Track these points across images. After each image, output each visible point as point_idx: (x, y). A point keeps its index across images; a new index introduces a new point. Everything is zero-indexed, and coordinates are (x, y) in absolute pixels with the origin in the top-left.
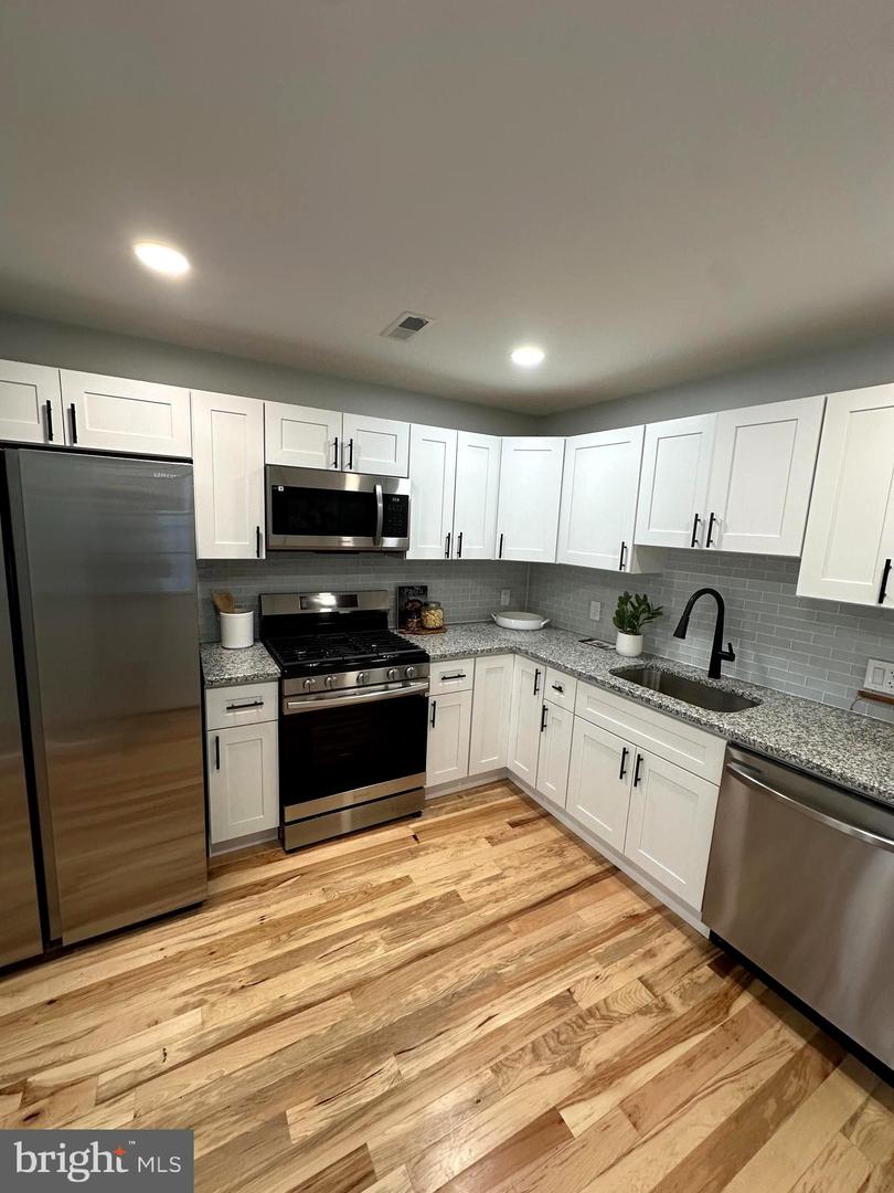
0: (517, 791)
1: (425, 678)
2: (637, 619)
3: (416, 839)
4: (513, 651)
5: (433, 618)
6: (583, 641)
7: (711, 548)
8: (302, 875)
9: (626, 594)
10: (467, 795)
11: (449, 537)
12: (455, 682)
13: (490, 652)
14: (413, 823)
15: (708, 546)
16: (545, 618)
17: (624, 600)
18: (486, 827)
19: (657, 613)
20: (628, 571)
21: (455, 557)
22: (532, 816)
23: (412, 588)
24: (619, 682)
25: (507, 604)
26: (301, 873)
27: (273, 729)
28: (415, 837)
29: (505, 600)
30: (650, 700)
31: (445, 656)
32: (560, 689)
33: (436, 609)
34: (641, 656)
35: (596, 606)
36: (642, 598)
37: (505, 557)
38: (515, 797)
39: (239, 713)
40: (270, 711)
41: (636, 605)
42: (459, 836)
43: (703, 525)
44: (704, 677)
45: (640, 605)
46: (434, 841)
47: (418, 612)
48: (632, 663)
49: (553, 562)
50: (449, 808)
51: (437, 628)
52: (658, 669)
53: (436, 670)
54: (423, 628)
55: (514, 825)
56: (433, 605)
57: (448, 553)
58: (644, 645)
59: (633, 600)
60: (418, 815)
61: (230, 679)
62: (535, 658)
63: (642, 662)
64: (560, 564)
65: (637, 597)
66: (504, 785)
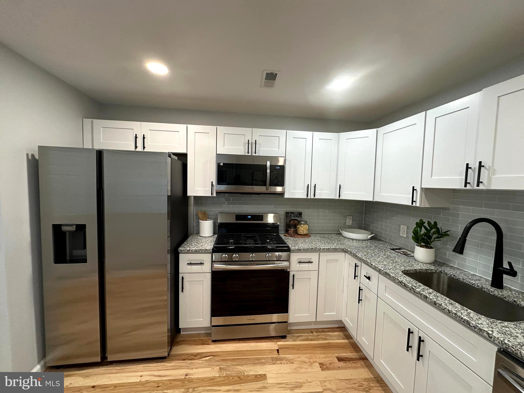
0: (348, 336)
1: (288, 260)
2: (430, 237)
3: (278, 352)
4: (345, 251)
5: (303, 229)
6: (393, 249)
7: (481, 187)
8: (214, 356)
9: (421, 220)
10: (317, 332)
11: (308, 187)
12: (307, 265)
13: (328, 250)
14: (279, 341)
15: (478, 185)
16: (372, 234)
17: (420, 225)
18: (322, 356)
19: (445, 234)
20: (418, 205)
21: (312, 197)
22: (354, 357)
23: (293, 213)
24: (406, 280)
25: (351, 224)
26: (213, 355)
27: (209, 276)
28: (278, 350)
29: (349, 222)
30: (427, 297)
31: (300, 250)
32: (369, 278)
33: (304, 224)
34: (435, 263)
35: (403, 228)
36: (433, 223)
37: (342, 197)
38: (346, 341)
39: (194, 267)
40: (207, 268)
41: (429, 228)
42: (303, 357)
43: (474, 171)
44: (487, 287)
45: (431, 229)
46: (287, 356)
47: (295, 226)
48: (424, 267)
49: (372, 200)
50: (303, 338)
51: (305, 235)
52: (446, 274)
53: (295, 257)
54: (296, 233)
55: (340, 359)
56: (303, 222)
57: (307, 195)
58: (436, 256)
59: (426, 225)
60: (284, 337)
61: (189, 250)
62: (355, 256)
63: (433, 268)
64: (376, 202)
65: (429, 223)
66: (341, 331)
